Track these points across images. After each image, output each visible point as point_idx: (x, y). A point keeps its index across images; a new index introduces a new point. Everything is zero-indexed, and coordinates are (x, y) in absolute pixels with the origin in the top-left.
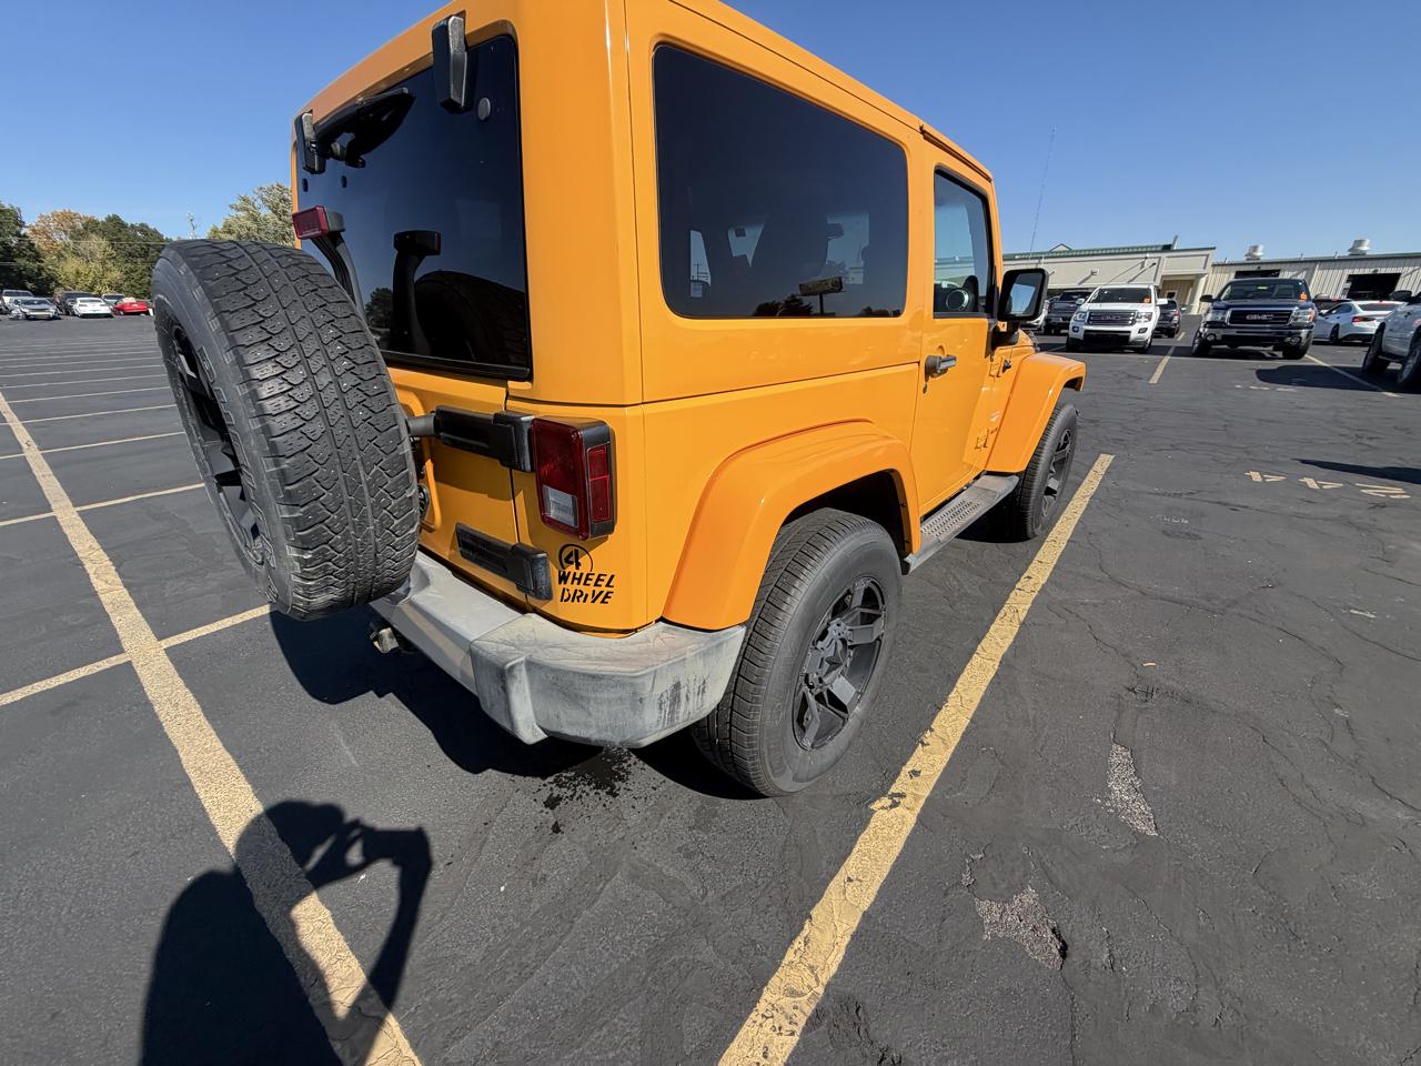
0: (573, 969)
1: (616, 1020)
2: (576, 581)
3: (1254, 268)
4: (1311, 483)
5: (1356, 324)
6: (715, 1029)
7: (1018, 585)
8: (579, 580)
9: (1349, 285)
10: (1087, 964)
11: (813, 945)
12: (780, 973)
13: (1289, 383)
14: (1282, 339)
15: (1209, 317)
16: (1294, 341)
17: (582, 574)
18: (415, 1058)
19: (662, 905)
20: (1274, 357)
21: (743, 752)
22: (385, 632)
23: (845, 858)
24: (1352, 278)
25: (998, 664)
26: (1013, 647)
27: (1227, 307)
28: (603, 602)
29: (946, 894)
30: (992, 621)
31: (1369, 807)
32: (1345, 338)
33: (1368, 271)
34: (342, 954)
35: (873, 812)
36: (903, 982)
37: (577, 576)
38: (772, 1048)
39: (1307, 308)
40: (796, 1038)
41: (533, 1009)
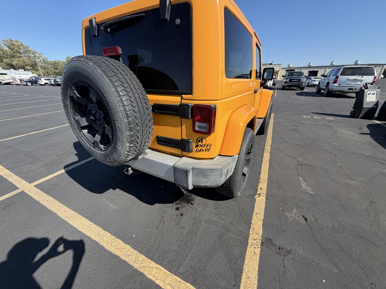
0: (201, 245)
1: (217, 254)
2: (201, 146)
3: (290, 69)
4: (316, 118)
5: (313, 82)
6: (241, 251)
7: (266, 145)
8: (202, 146)
9: (308, 73)
10: (311, 221)
11: (255, 229)
12: (250, 236)
13: (303, 96)
14: (299, 86)
15: (284, 81)
16: (302, 86)
17: (203, 144)
18: (171, 274)
19: (216, 227)
20: (298, 90)
21: (233, 186)
22: (130, 168)
23: (254, 209)
24: (309, 72)
25: (269, 162)
26: (270, 158)
27: (288, 78)
28: (208, 151)
29: (278, 213)
30: (264, 153)
31: (350, 182)
32: (310, 85)
33: (312, 70)
34: (138, 255)
35: (255, 198)
36: (277, 232)
37: (202, 145)
38: (255, 252)
39: (304, 78)
40: (260, 249)
41: (196, 256)
